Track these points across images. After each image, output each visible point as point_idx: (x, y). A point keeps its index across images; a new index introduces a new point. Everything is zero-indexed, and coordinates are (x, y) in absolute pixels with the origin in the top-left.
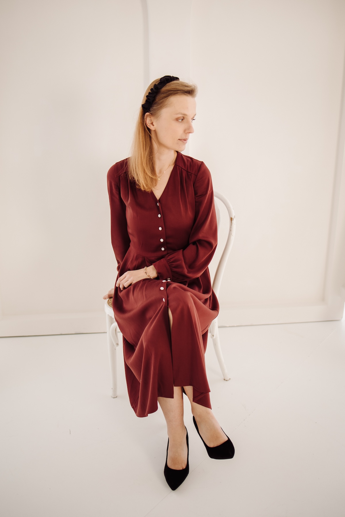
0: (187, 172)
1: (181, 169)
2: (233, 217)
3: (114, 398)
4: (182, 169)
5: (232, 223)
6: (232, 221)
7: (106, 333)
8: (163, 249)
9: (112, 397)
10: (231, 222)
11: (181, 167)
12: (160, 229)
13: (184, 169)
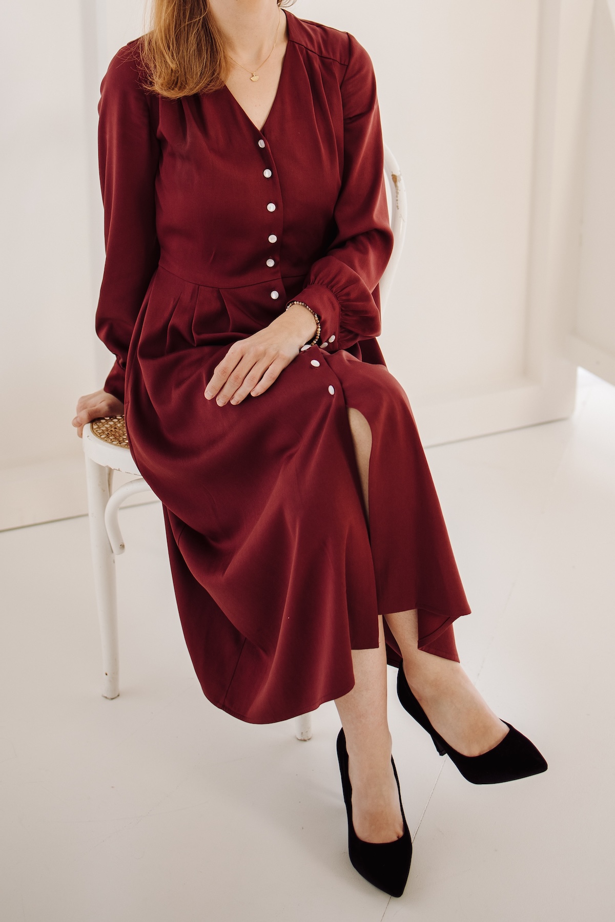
0: (321, 57)
1: (307, 52)
2: (397, 173)
3: (112, 699)
4: (309, 51)
5: (399, 188)
6: (398, 184)
7: (87, 515)
8: (270, 263)
9: (106, 697)
10: (396, 186)
11: (305, 45)
12: (271, 207)
13: (313, 49)
